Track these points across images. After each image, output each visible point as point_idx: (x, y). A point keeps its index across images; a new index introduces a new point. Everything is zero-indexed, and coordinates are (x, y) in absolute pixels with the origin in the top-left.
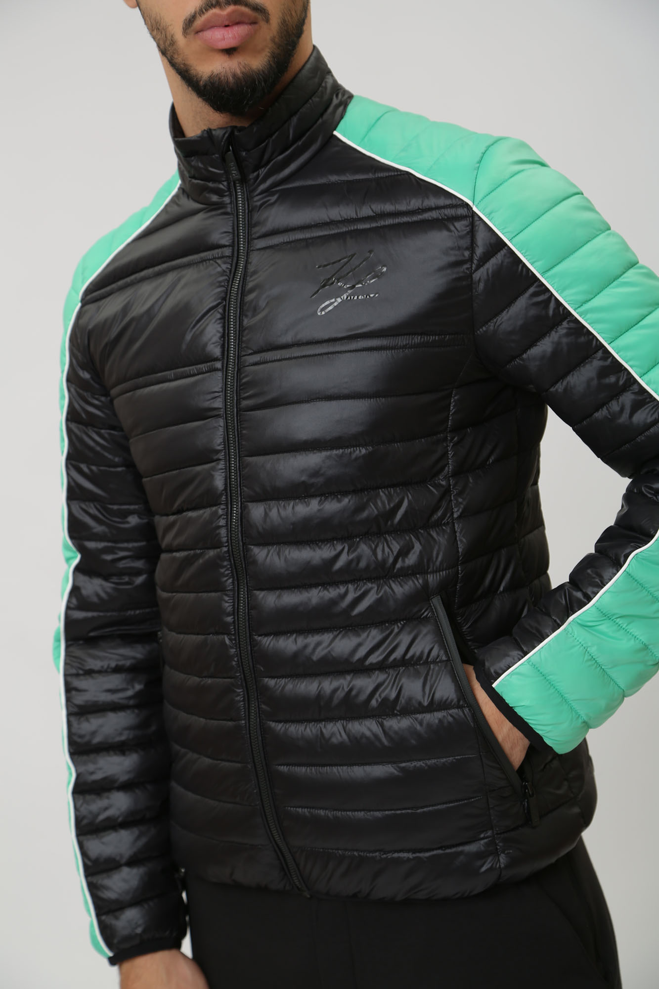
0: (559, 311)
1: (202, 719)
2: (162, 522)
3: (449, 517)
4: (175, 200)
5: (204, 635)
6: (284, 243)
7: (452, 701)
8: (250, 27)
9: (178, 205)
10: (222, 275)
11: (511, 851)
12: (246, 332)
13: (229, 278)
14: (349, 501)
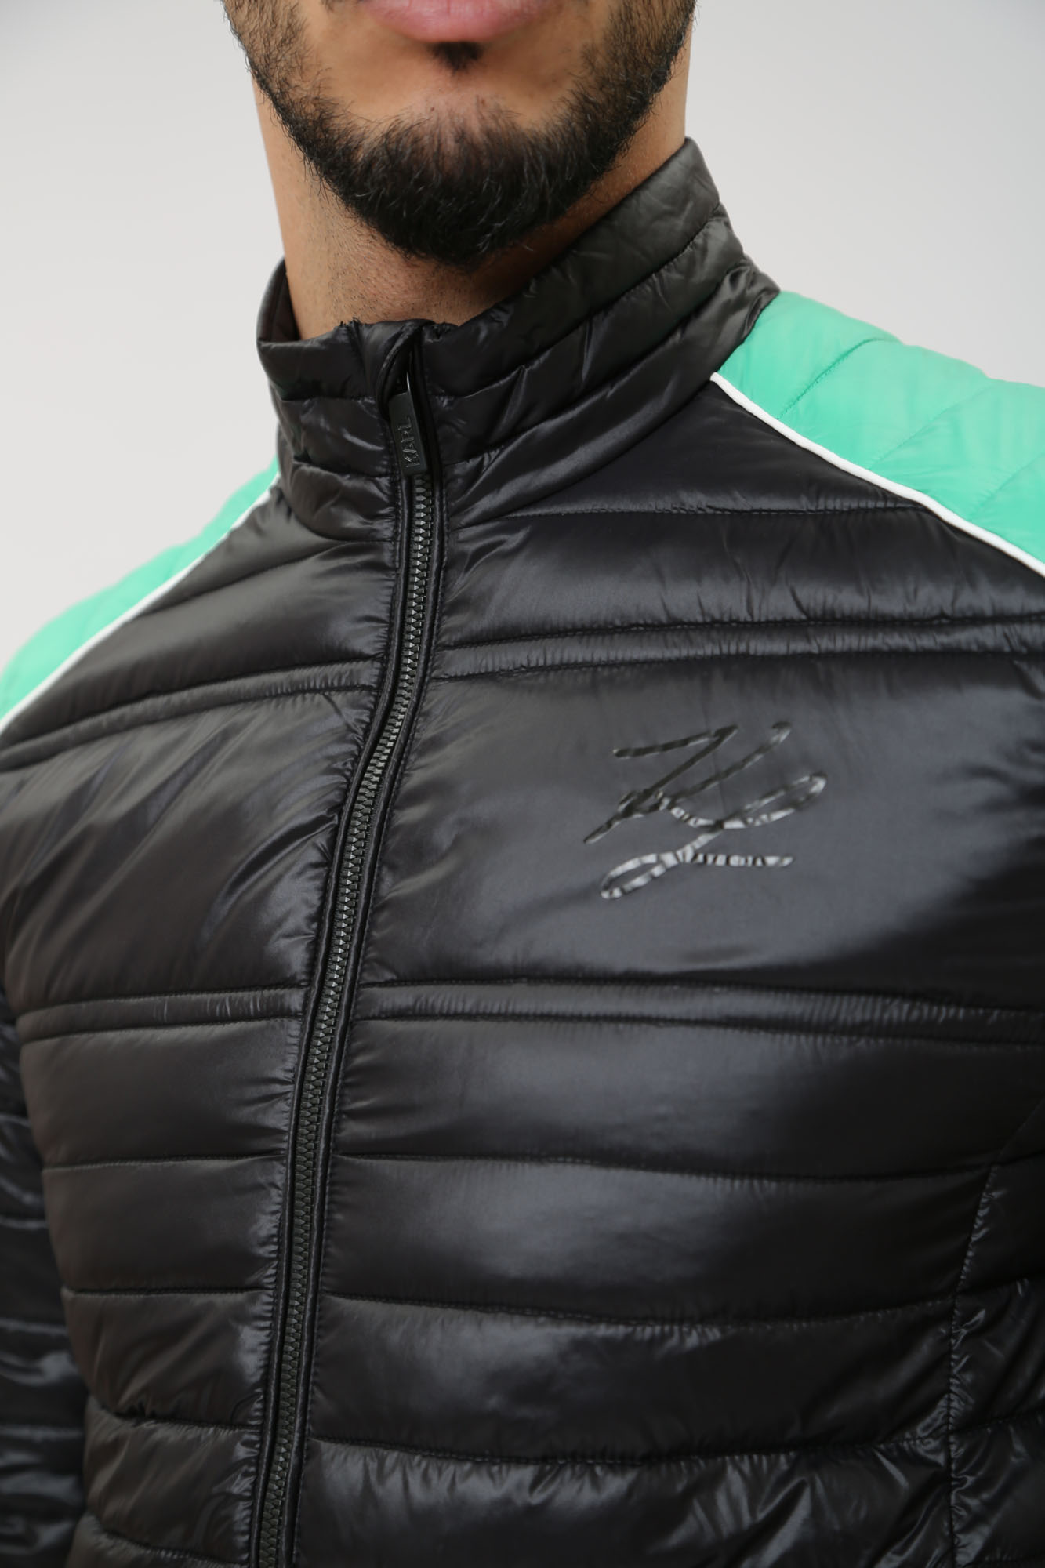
4: (257, 520)
6: (529, 669)
9: (259, 531)
10: (342, 740)
12: (383, 917)
13: (360, 751)
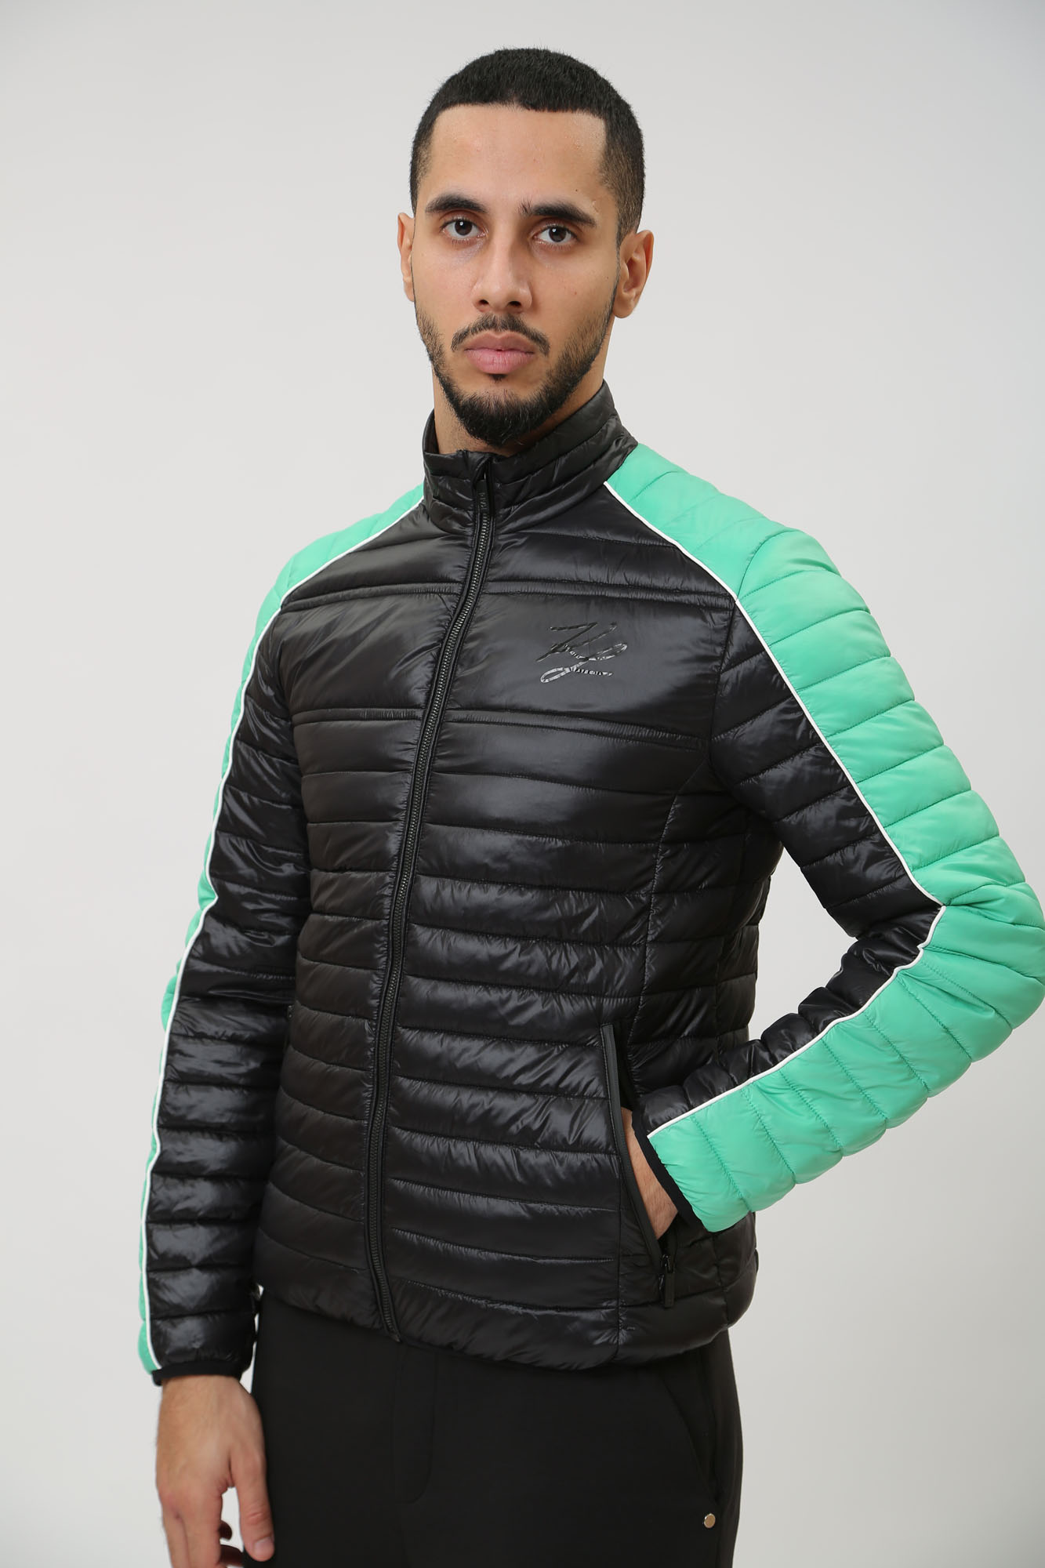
0: (809, 736)
1: (320, 1112)
2: (319, 877)
3: (642, 939)
4: (411, 517)
5: (342, 1015)
6: (521, 593)
7: (600, 1144)
8: (525, 356)
9: (414, 523)
10: (445, 614)
11: (634, 1328)
12: (457, 684)
13: (452, 619)
14: (533, 897)
